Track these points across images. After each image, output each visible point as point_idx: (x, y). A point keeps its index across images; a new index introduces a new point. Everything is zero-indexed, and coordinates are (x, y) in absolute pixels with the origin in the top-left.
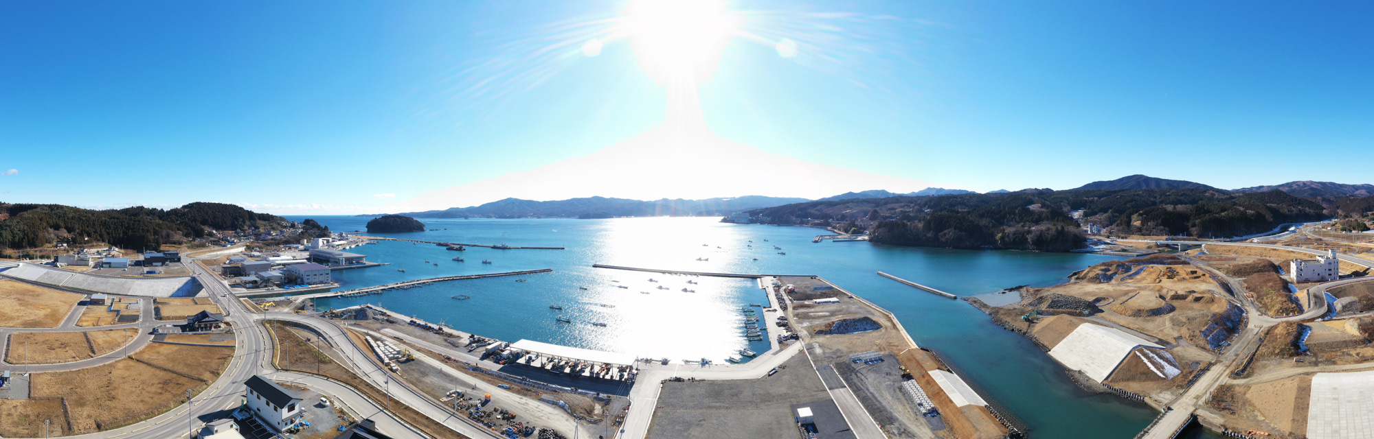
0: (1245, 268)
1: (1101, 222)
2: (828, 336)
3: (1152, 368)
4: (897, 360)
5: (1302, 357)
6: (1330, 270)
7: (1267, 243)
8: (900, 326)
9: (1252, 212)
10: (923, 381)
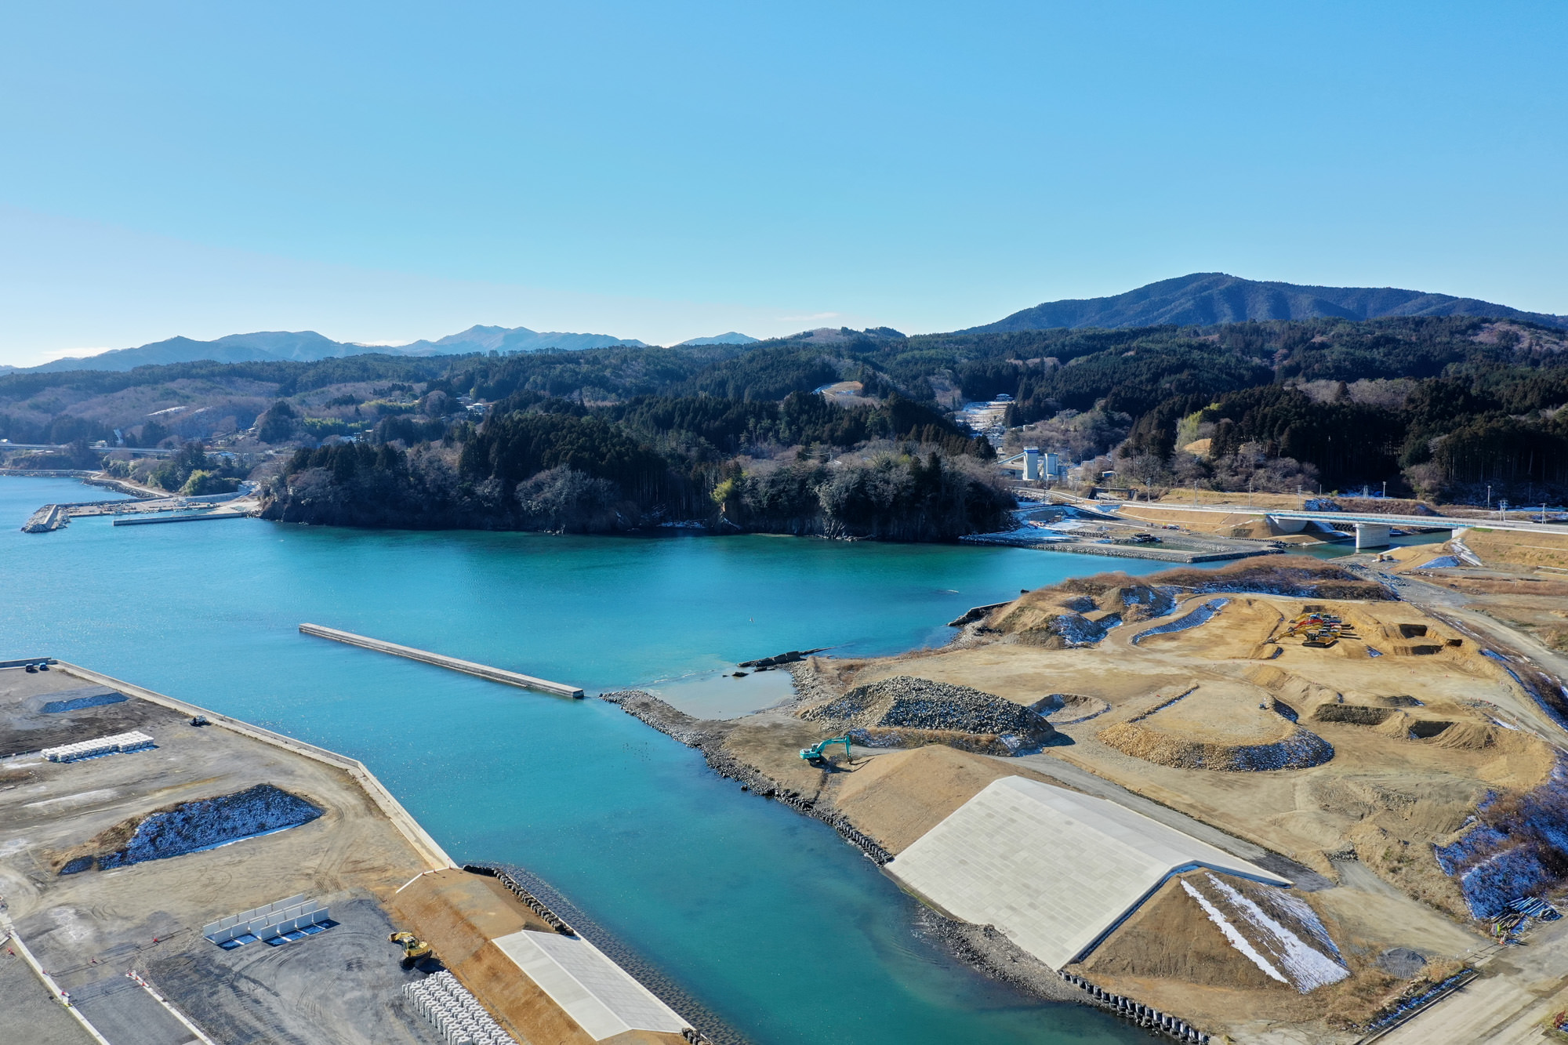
1: (1065, 443)
2: (113, 874)
3: (1241, 944)
4: (384, 915)
8: (388, 802)
10: (477, 971)
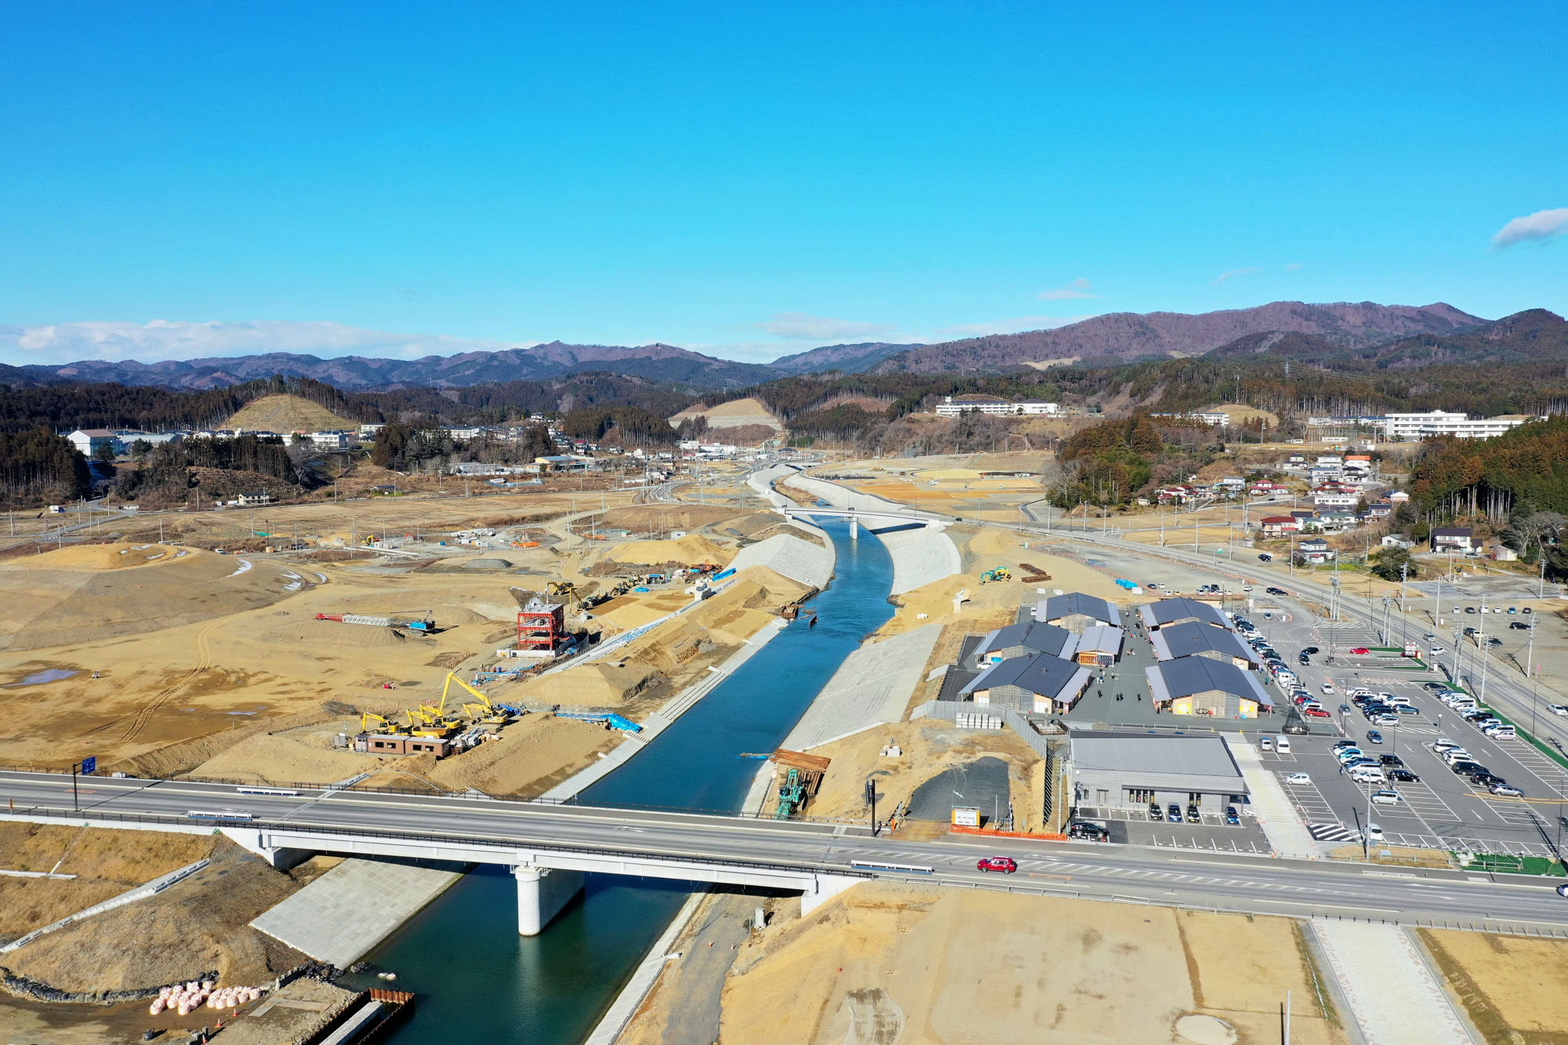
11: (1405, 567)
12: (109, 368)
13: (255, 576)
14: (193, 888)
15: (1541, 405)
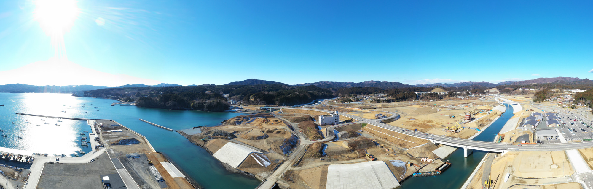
0: (299, 119)
1: (236, 99)
2: (117, 146)
3: (258, 162)
4: (147, 157)
5: (324, 158)
6: (336, 120)
7: (309, 108)
8: (148, 142)
9: (302, 95)
10: (158, 166)
11: (575, 107)
12: (420, 85)
13: (434, 109)
14: (426, 146)
15: (587, 89)
